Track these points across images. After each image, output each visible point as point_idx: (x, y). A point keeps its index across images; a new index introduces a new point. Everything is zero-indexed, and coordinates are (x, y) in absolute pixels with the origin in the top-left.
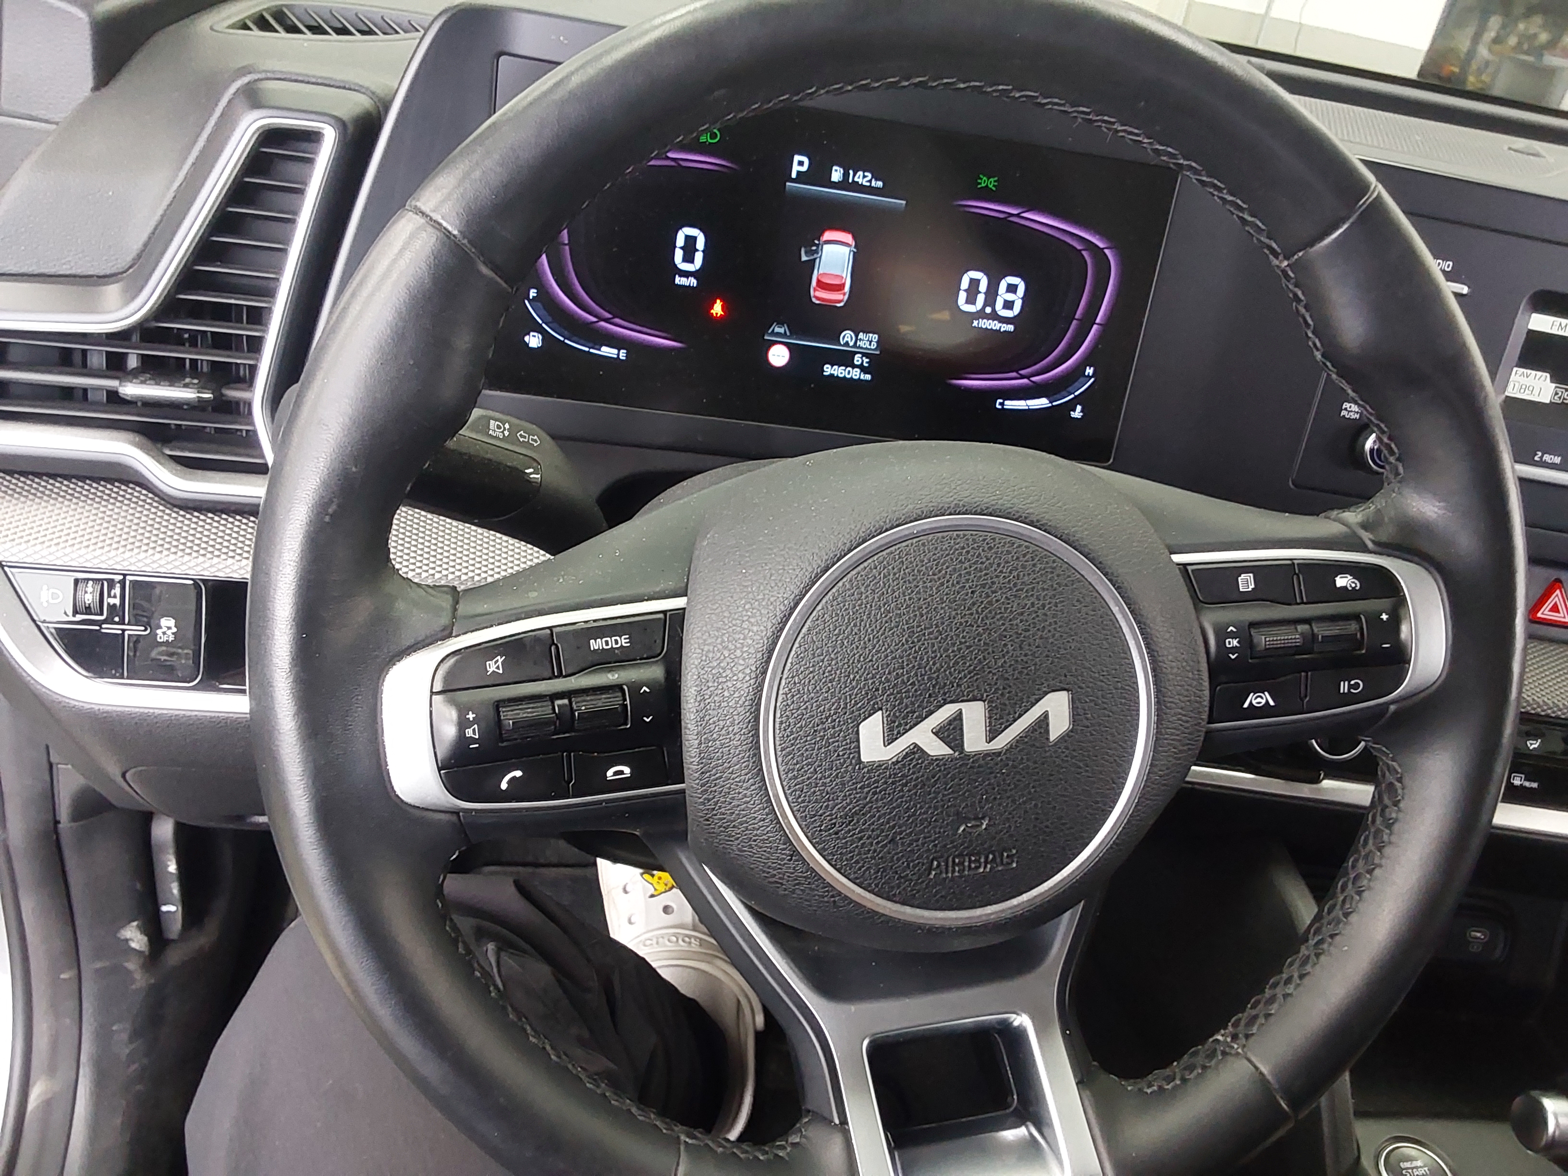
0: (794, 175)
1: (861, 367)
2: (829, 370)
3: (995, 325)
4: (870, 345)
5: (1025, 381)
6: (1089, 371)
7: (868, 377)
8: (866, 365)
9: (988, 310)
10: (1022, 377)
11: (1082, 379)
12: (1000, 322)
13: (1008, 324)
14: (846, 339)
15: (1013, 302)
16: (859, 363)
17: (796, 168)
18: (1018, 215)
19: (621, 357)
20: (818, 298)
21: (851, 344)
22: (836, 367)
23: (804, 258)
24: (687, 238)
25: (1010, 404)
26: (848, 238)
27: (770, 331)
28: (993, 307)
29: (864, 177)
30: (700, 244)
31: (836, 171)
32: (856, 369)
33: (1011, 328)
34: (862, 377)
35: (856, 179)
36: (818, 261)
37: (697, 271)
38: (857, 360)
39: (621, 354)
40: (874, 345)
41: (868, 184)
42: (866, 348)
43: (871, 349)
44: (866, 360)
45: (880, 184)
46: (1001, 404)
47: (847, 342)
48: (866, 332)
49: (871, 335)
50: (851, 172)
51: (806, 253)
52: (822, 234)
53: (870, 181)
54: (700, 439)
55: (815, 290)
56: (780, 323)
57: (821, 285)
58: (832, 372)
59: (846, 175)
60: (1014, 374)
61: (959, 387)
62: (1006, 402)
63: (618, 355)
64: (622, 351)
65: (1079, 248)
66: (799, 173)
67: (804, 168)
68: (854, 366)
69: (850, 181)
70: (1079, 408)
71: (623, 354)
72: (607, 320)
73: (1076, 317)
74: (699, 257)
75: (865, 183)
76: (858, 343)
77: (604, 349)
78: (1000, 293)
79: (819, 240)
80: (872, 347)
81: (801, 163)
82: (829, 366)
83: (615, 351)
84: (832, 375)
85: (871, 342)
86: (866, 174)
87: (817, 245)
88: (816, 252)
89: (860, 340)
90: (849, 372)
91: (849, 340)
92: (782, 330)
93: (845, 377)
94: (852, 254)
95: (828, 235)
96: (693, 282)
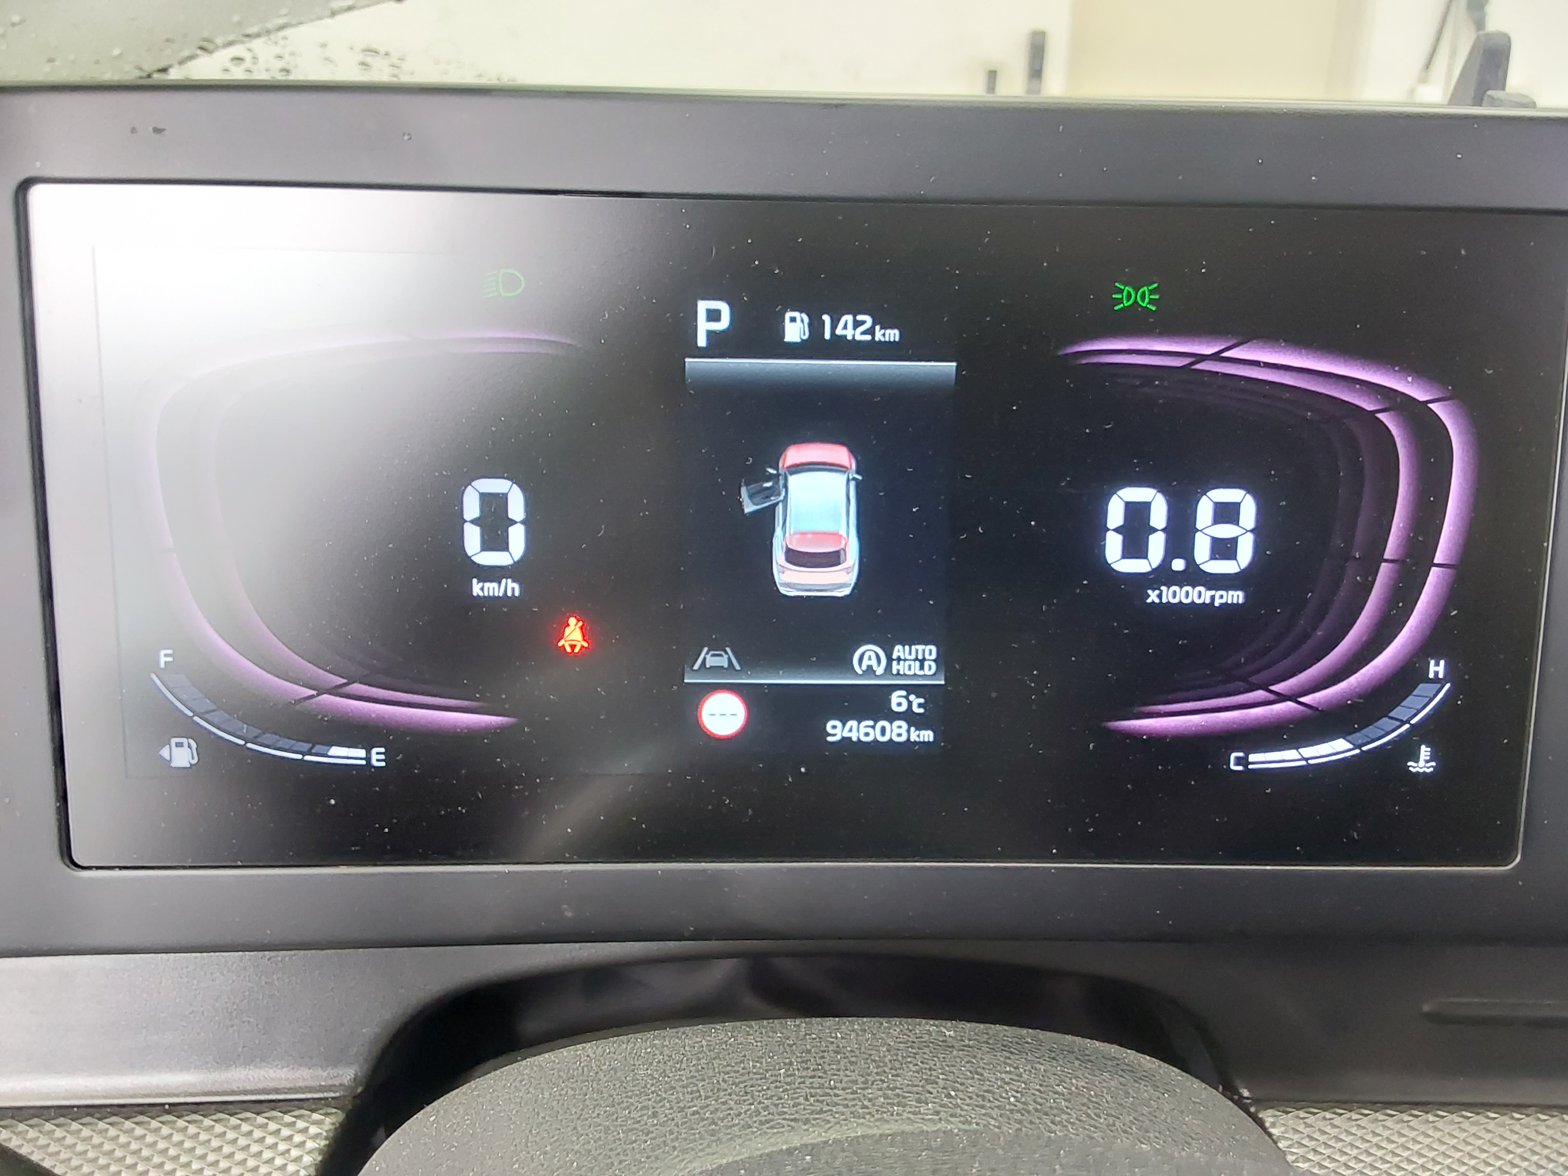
0: (702, 342)
1: (908, 716)
2: (838, 731)
3: (1198, 595)
4: (922, 667)
5: (1288, 706)
6: (1437, 668)
7: (927, 735)
8: (917, 710)
9: (1178, 565)
10: (1281, 698)
11: (1422, 688)
12: (1209, 589)
13: (1227, 588)
14: (866, 663)
15: (1234, 541)
16: (903, 708)
17: (704, 326)
18: (1216, 357)
19: (375, 763)
20: (788, 585)
21: (880, 671)
22: (852, 723)
23: (749, 507)
24: (486, 499)
25: (1260, 759)
26: (840, 454)
27: (696, 667)
28: (1188, 554)
29: (857, 324)
30: (517, 508)
31: (793, 320)
32: (896, 723)
33: (1236, 597)
34: (914, 737)
35: (839, 331)
36: (780, 509)
37: (516, 564)
38: (898, 701)
39: (374, 757)
40: (930, 668)
41: (868, 337)
42: (915, 675)
43: (924, 677)
44: (916, 701)
45: (893, 335)
46: (1238, 761)
47: (870, 667)
48: (909, 641)
49: (920, 647)
50: (826, 318)
51: (751, 497)
52: (780, 453)
53: (871, 331)
54: (569, 914)
55: (783, 569)
56: (717, 647)
57: (795, 557)
58: (846, 734)
59: (816, 326)
60: (1260, 694)
61: (1134, 736)
62: (1252, 757)
63: (368, 759)
64: (375, 751)
65: (1369, 407)
66: (710, 334)
67: (724, 323)
68: (893, 717)
69: (827, 336)
70: (1425, 751)
71: (377, 757)
72: (335, 691)
73: (1387, 555)
74: (517, 537)
75: (859, 337)
76: (895, 666)
77: (335, 751)
78: (1199, 526)
79: (776, 468)
80: (927, 672)
81: (714, 316)
82: (838, 723)
83: (362, 753)
84: (846, 740)
85: (922, 662)
86: (860, 318)
87: (770, 477)
88: (773, 491)
89: (899, 659)
90: (883, 731)
91: (874, 662)
92: (723, 662)
93: (875, 741)
94: (852, 485)
95: (794, 455)
96: (512, 587)
